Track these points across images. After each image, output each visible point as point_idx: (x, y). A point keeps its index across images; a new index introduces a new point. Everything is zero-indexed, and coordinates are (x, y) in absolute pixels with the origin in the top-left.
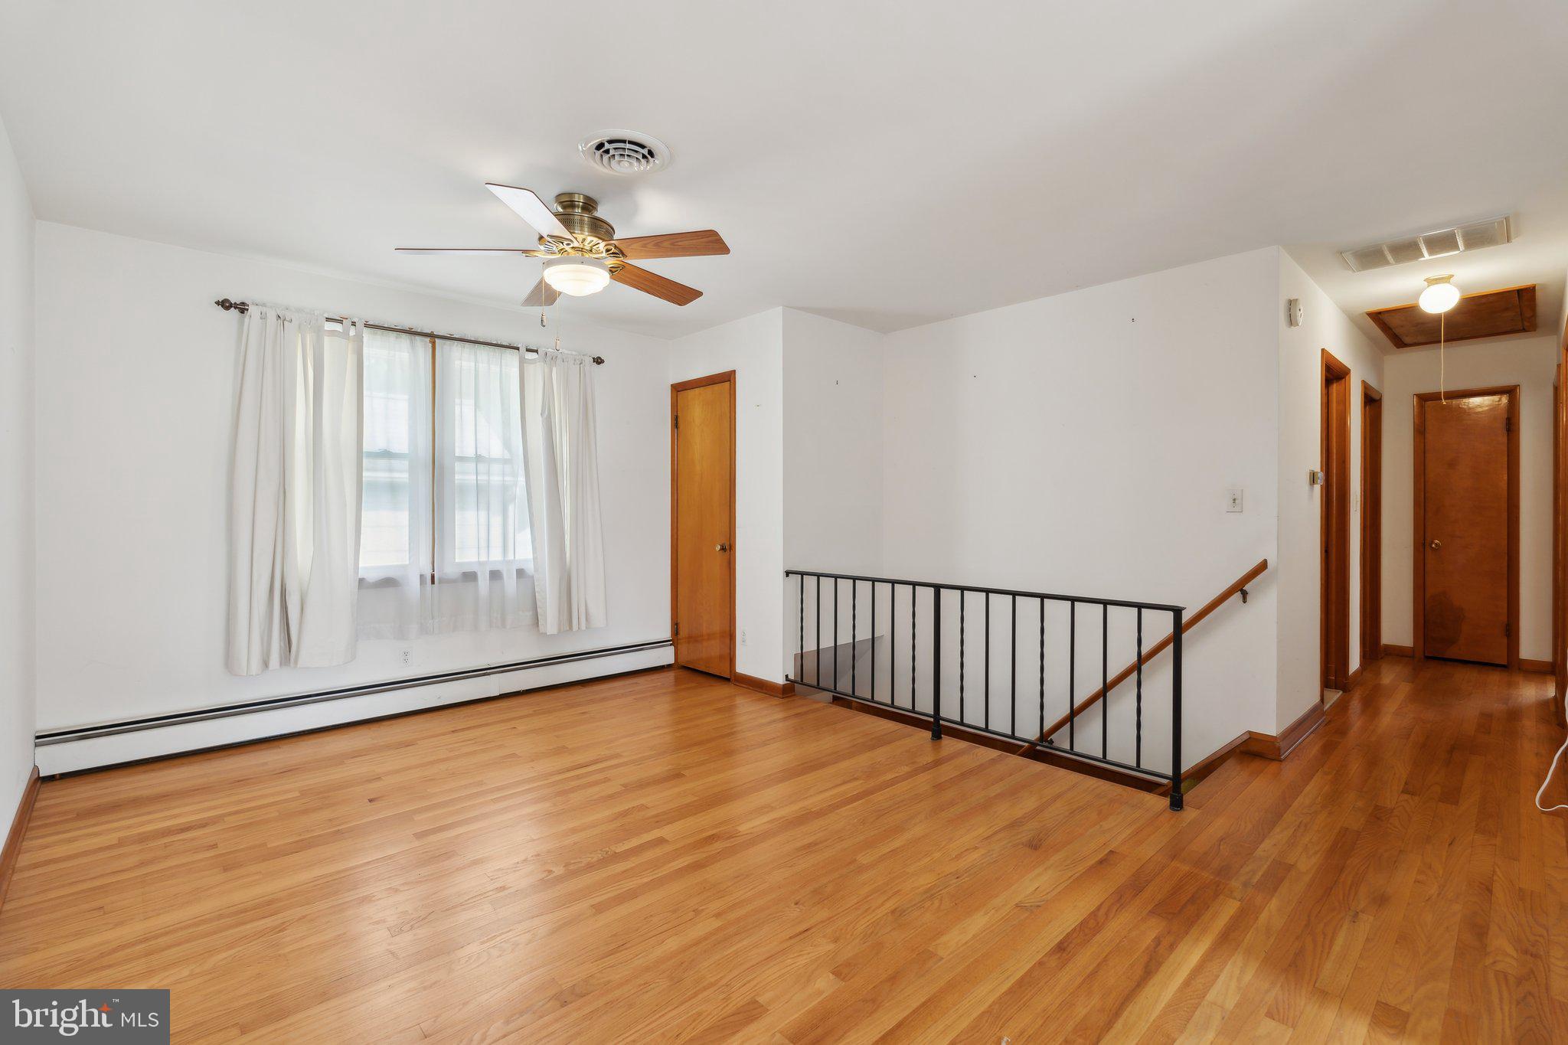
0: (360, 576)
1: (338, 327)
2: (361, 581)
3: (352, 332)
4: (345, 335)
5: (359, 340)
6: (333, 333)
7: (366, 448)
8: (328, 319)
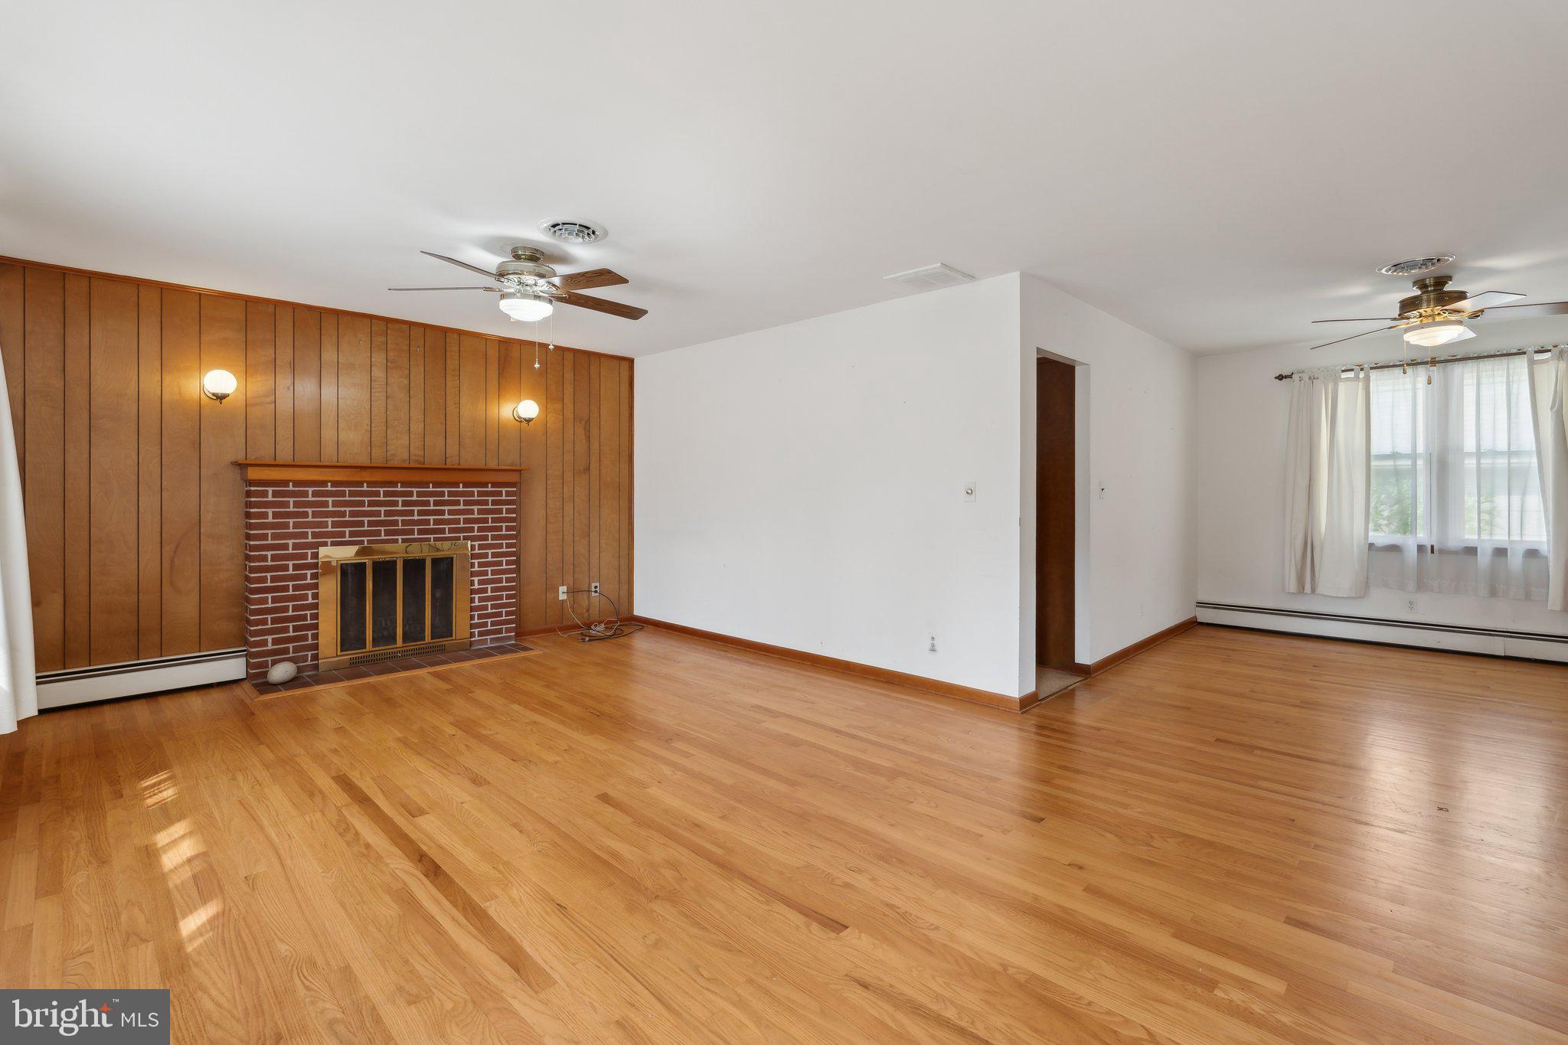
0: (1370, 541)
1: (1351, 375)
2: (1371, 545)
3: (1362, 375)
4: (1357, 377)
5: (1367, 379)
6: (1348, 379)
7: (1374, 451)
8: (1343, 371)
